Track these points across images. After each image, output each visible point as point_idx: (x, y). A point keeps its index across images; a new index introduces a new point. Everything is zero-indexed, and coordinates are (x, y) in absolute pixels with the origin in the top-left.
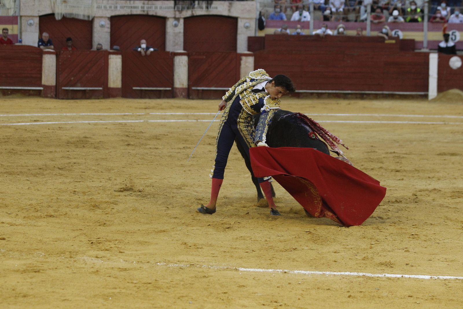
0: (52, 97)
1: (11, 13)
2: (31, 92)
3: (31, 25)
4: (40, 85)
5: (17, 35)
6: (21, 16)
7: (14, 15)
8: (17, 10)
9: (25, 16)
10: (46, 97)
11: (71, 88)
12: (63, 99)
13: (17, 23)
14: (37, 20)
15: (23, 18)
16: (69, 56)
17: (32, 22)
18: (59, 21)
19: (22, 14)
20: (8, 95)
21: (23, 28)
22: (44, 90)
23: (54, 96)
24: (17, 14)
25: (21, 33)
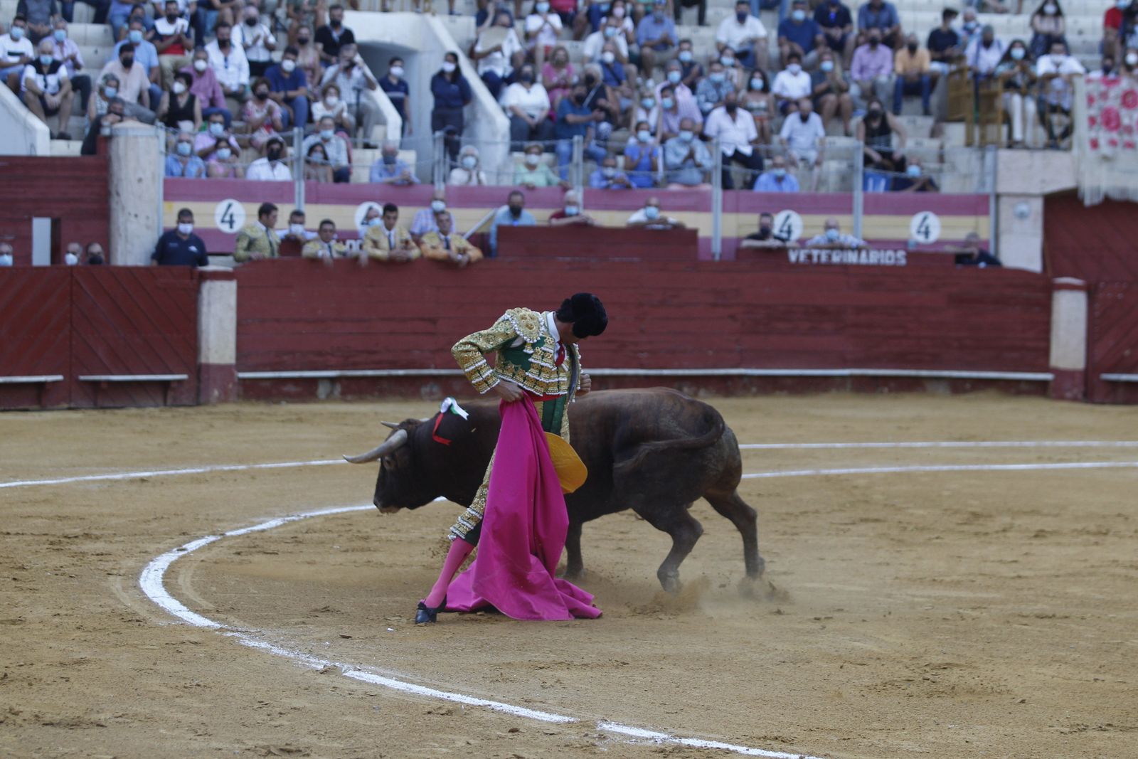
0: (1075, 399)
1: (971, 188)
2: (1023, 387)
3: (1022, 216)
4: (1046, 369)
5: (986, 243)
6: (998, 196)
7: (981, 191)
8: (989, 180)
9: (1010, 195)
10: (1060, 397)
11: (1125, 377)
12: (1102, 403)
13: (986, 213)
14: (1037, 206)
15: (1003, 200)
16: (1120, 296)
17: (1023, 208)
18: (1094, 208)
19: (1002, 188)
20: (965, 391)
21: (1003, 225)
22: (1055, 380)
23: (1080, 396)
24: (988, 189)
25: (997, 237)
